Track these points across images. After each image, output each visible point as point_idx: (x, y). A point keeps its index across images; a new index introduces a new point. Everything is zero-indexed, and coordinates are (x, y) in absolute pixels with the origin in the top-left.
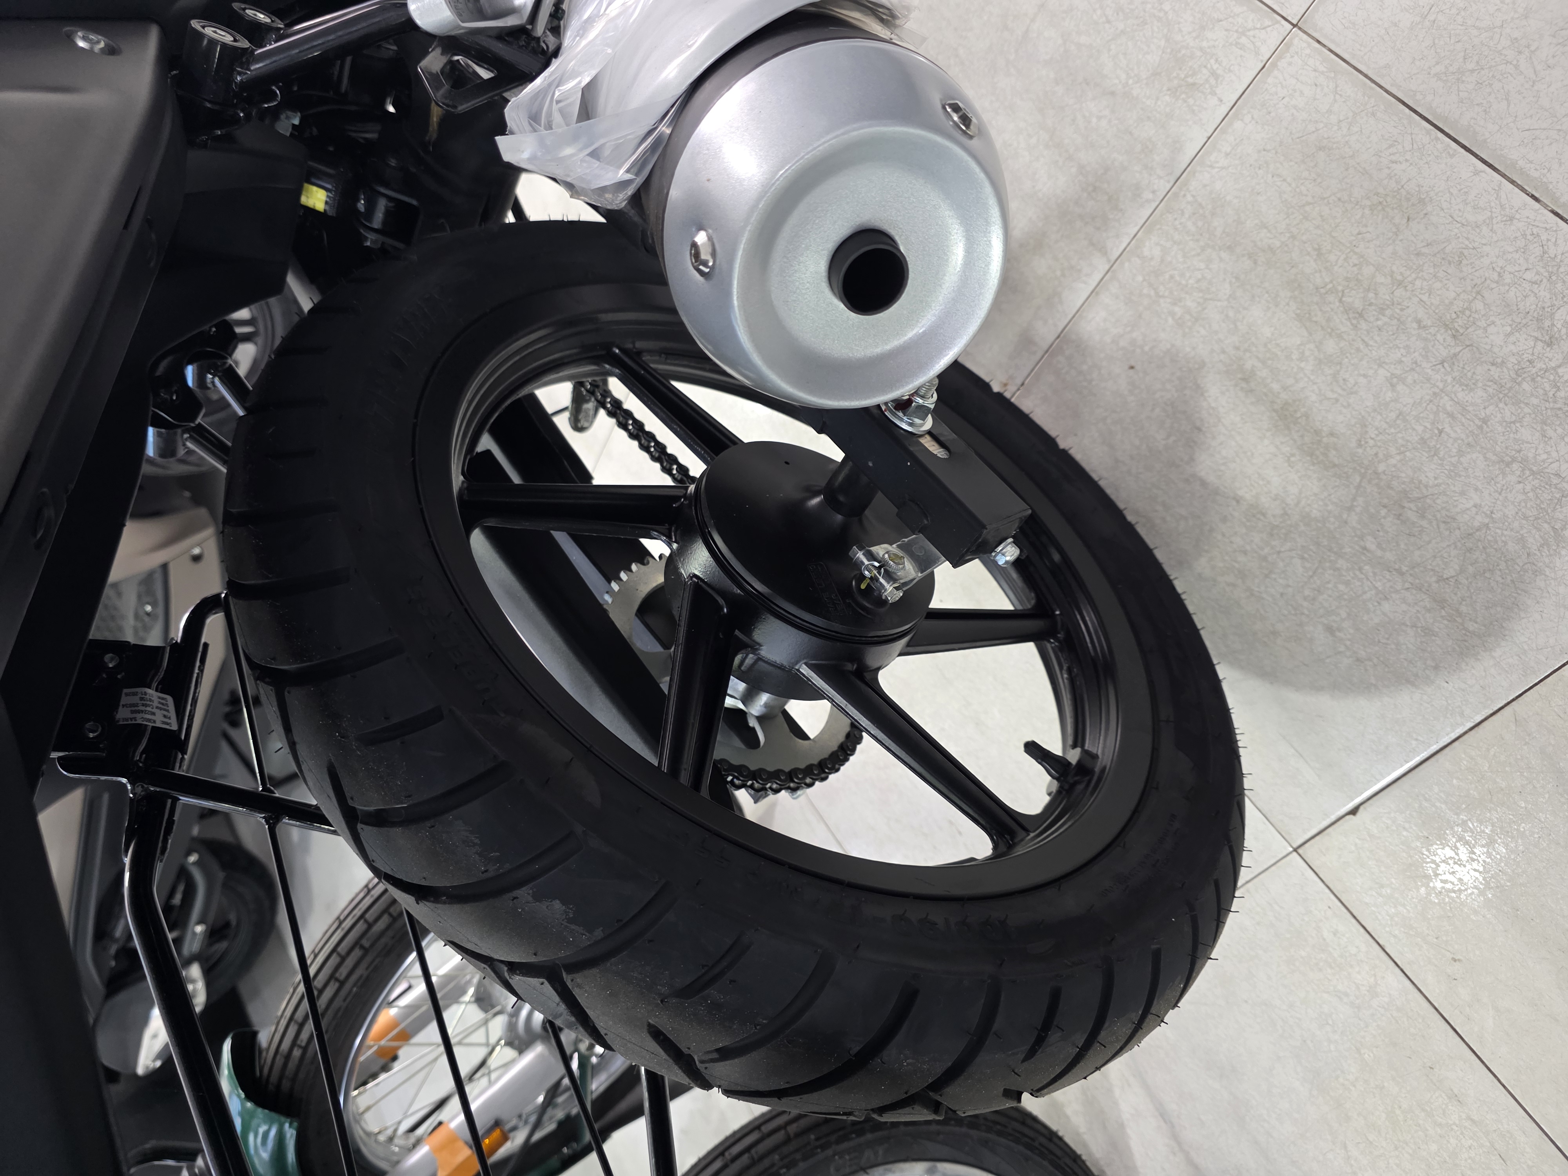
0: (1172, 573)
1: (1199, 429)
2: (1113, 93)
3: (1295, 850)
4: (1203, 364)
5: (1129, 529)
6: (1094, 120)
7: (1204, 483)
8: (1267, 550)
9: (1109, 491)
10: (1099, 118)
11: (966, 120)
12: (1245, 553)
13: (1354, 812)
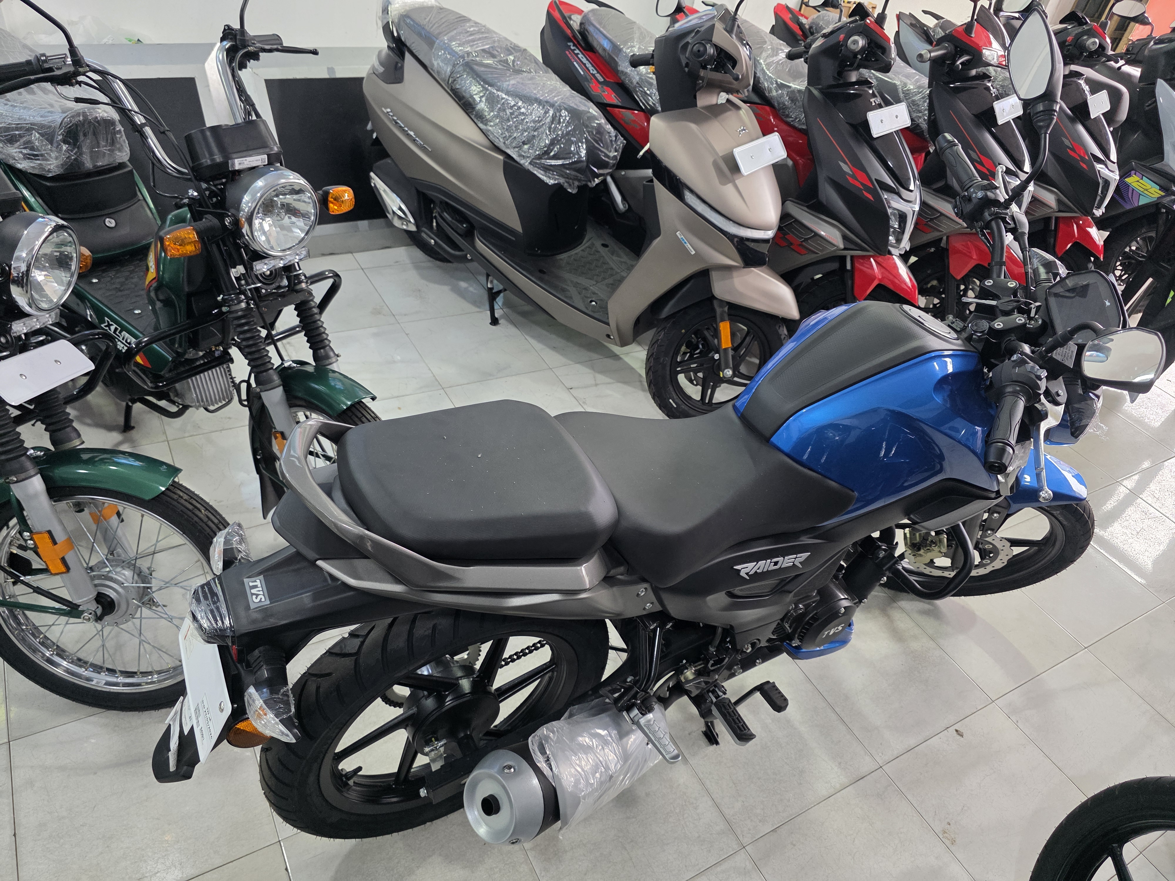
0: (401, 833)
1: (450, 862)
2: (586, 874)
3: (279, 841)
4: (473, 872)
5: (424, 823)
6: (580, 863)
7: (430, 856)
8: (395, 872)
9: (443, 818)
10: (580, 866)
11: (513, 843)
12: (398, 863)
13: (287, 869)
